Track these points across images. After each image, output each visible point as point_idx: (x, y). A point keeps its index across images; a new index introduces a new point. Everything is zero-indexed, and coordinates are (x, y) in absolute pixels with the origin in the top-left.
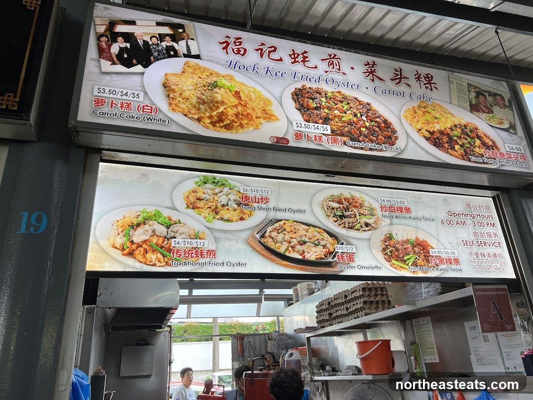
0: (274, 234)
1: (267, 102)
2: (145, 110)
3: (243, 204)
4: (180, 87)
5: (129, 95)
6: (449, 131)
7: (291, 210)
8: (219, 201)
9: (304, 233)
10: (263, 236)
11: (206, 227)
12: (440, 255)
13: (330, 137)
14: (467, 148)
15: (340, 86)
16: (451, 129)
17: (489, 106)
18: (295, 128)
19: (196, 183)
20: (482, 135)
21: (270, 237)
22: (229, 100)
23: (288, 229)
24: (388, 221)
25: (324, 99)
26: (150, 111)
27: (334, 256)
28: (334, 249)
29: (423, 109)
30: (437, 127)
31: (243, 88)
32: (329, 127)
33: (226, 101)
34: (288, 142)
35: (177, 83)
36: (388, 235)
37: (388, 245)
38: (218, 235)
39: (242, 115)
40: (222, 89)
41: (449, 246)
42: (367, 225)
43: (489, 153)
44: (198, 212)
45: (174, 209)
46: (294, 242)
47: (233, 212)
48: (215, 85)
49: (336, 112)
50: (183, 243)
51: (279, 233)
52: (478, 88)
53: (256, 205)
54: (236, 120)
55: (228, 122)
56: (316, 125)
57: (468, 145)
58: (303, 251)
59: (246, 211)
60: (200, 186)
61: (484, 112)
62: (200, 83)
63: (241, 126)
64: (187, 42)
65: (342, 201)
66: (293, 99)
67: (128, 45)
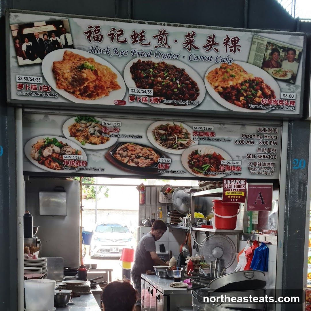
0: (121, 152)
1: (114, 76)
2: (44, 89)
3: (103, 133)
4: (62, 71)
5: (35, 80)
6: (239, 85)
7: (133, 137)
8: (89, 132)
9: (140, 151)
10: (114, 153)
11: (81, 147)
12: (228, 164)
13: (152, 98)
14: (250, 98)
15: (165, 57)
16: (242, 84)
17: (279, 61)
18: (130, 93)
19: (76, 120)
20: (265, 87)
21: (119, 153)
22: (91, 77)
23: (130, 148)
24: (197, 142)
25: (151, 70)
26: (47, 89)
27: (157, 165)
28: (158, 161)
29: (223, 70)
30: (231, 83)
31: (100, 67)
32: (152, 90)
33: (89, 78)
34: (125, 103)
35: (61, 68)
36: (195, 152)
37: (193, 158)
38: (88, 152)
39: (98, 87)
40: (87, 69)
41: (236, 158)
42: (182, 145)
43: (266, 101)
44: (77, 139)
45: (63, 137)
46: (133, 156)
47: (97, 138)
48: (82, 67)
49: (159, 79)
50: (69, 157)
51: (124, 151)
52: (275, 45)
53: (111, 133)
54: (95, 91)
55: (90, 92)
56: (144, 90)
57: (251, 96)
58: (138, 162)
59: (105, 138)
60: (77, 122)
61: (273, 67)
62: (74, 67)
63: (98, 95)
64: (65, 35)
65: (168, 129)
66: (131, 71)
67: (31, 44)
